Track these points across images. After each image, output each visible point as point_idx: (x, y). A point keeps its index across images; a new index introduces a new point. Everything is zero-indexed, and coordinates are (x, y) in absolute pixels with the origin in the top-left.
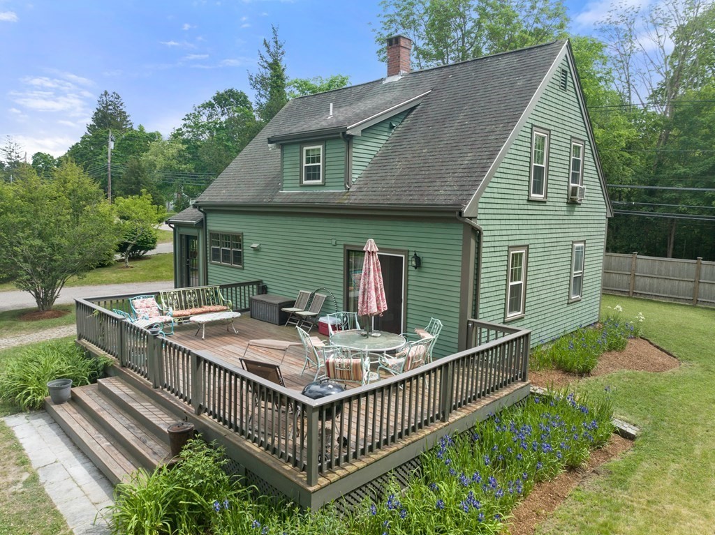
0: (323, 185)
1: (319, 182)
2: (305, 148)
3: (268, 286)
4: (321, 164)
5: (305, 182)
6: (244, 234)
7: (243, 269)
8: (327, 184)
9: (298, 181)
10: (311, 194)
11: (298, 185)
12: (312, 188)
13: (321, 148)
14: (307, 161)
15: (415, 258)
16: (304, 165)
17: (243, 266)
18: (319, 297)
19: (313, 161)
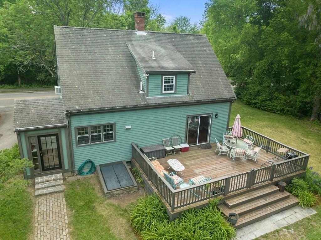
0: (175, 93)
1: (173, 92)
2: (164, 77)
3: (138, 144)
4: (174, 84)
5: (164, 92)
6: (116, 123)
7: (115, 141)
8: (177, 93)
9: (160, 92)
10: (170, 98)
11: (160, 94)
12: (169, 95)
13: (174, 77)
14: (165, 82)
15: (216, 115)
16: (164, 84)
17: (115, 140)
18: (175, 139)
19: (169, 82)
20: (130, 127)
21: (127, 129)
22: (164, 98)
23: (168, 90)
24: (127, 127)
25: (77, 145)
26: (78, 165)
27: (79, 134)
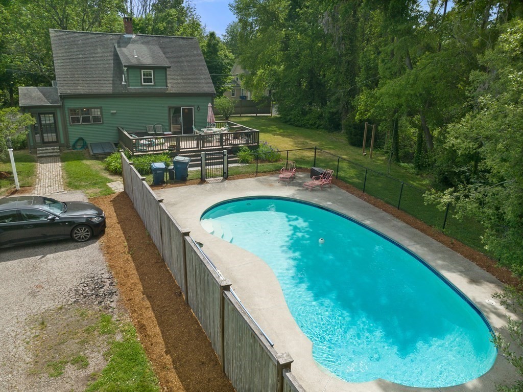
0: (154, 85)
1: (153, 84)
2: (142, 71)
4: (152, 77)
5: (143, 84)
6: (103, 107)
7: (103, 124)
8: (156, 85)
9: (140, 83)
10: (150, 89)
11: (140, 85)
12: (148, 86)
13: (152, 71)
14: (144, 75)
15: (198, 107)
16: (143, 77)
17: (103, 122)
18: (158, 127)
19: (147, 76)
20: (115, 112)
21: (112, 114)
22: (144, 88)
23: (148, 82)
24: (112, 112)
25: (70, 123)
26: (72, 141)
27: (72, 115)
